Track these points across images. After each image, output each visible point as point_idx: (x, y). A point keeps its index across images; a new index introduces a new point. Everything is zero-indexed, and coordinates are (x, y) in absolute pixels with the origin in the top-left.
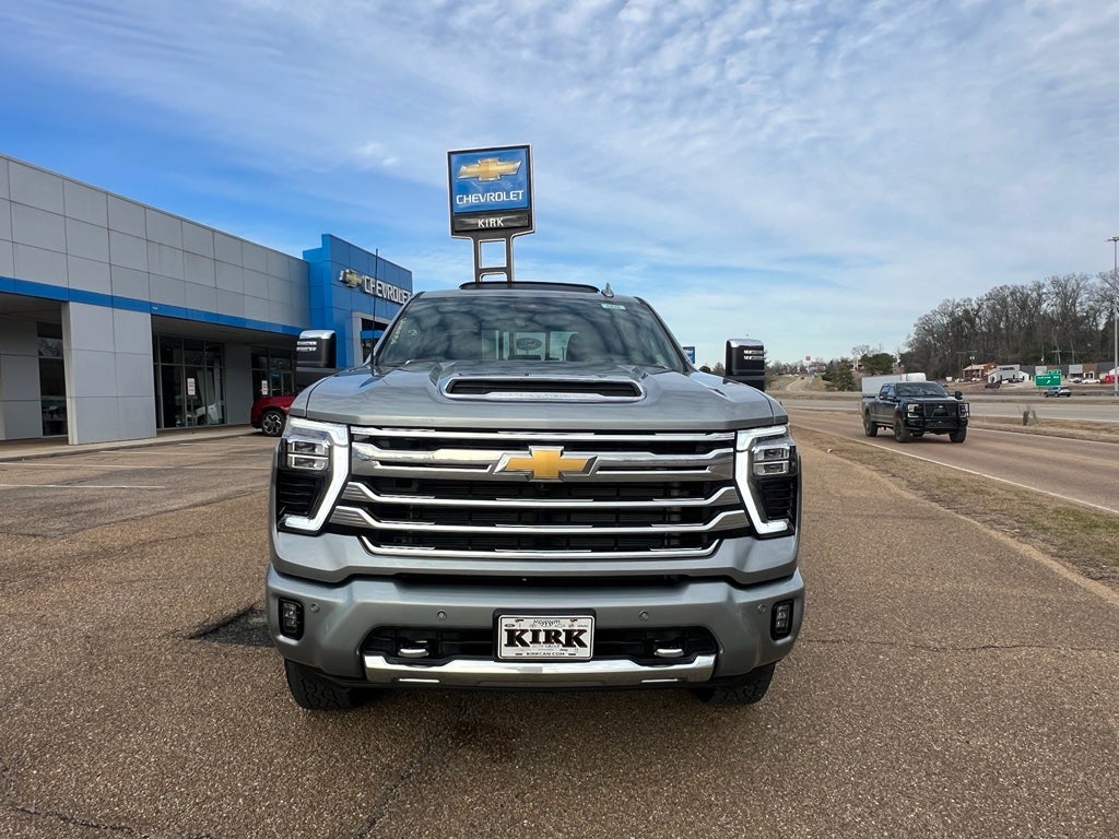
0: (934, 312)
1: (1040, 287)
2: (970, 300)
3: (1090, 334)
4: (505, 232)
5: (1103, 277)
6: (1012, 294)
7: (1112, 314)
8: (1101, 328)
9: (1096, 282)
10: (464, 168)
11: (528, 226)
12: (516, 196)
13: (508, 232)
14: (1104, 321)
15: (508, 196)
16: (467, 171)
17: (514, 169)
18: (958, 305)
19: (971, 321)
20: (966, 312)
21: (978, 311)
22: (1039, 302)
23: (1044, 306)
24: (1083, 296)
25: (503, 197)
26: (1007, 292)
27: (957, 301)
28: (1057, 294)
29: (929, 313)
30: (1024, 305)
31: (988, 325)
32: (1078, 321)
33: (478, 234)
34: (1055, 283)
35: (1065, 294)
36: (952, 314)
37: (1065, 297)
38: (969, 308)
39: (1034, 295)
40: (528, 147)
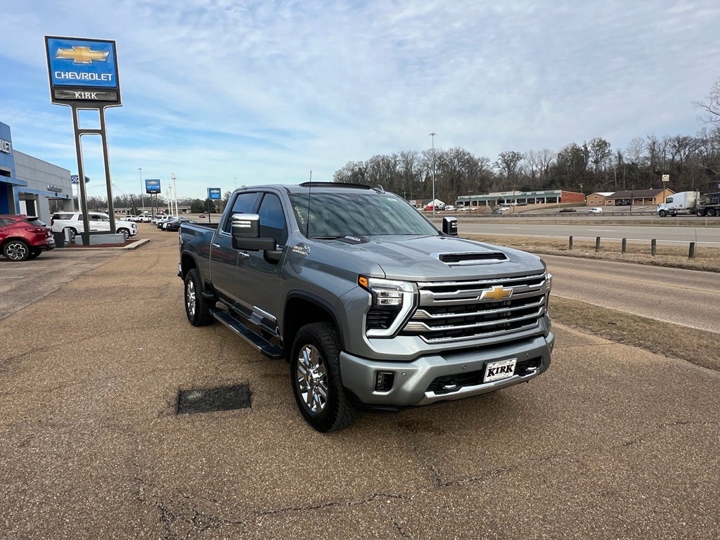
0: (344, 169)
1: (396, 157)
2: (362, 162)
3: (418, 184)
4: (99, 104)
5: (424, 153)
6: (383, 160)
7: (428, 173)
8: (423, 181)
9: (421, 156)
10: (60, 51)
11: (117, 102)
12: (106, 77)
13: (101, 104)
14: (424, 177)
15: (99, 77)
16: (63, 53)
17: (104, 58)
18: (356, 165)
19: (363, 175)
20: (360, 169)
21: (366, 169)
22: (395, 165)
23: (398, 167)
24: (415, 164)
25: (96, 77)
26: (380, 159)
27: (355, 163)
28: (404, 161)
29: (341, 169)
30: (388, 167)
31: (371, 177)
32: (413, 177)
33: (76, 103)
34: (403, 155)
35: (407, 162)
36: (353, 170)
37: (407, 164)
38: (361, 167)
39: (393, 161)
40: (114, 42)
